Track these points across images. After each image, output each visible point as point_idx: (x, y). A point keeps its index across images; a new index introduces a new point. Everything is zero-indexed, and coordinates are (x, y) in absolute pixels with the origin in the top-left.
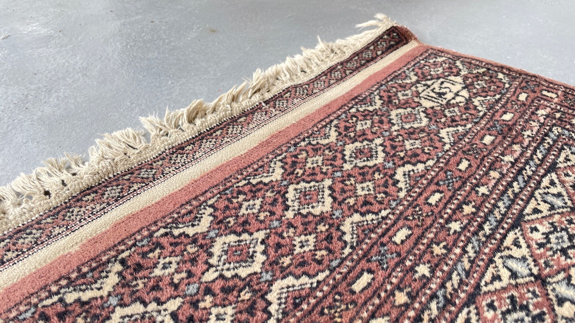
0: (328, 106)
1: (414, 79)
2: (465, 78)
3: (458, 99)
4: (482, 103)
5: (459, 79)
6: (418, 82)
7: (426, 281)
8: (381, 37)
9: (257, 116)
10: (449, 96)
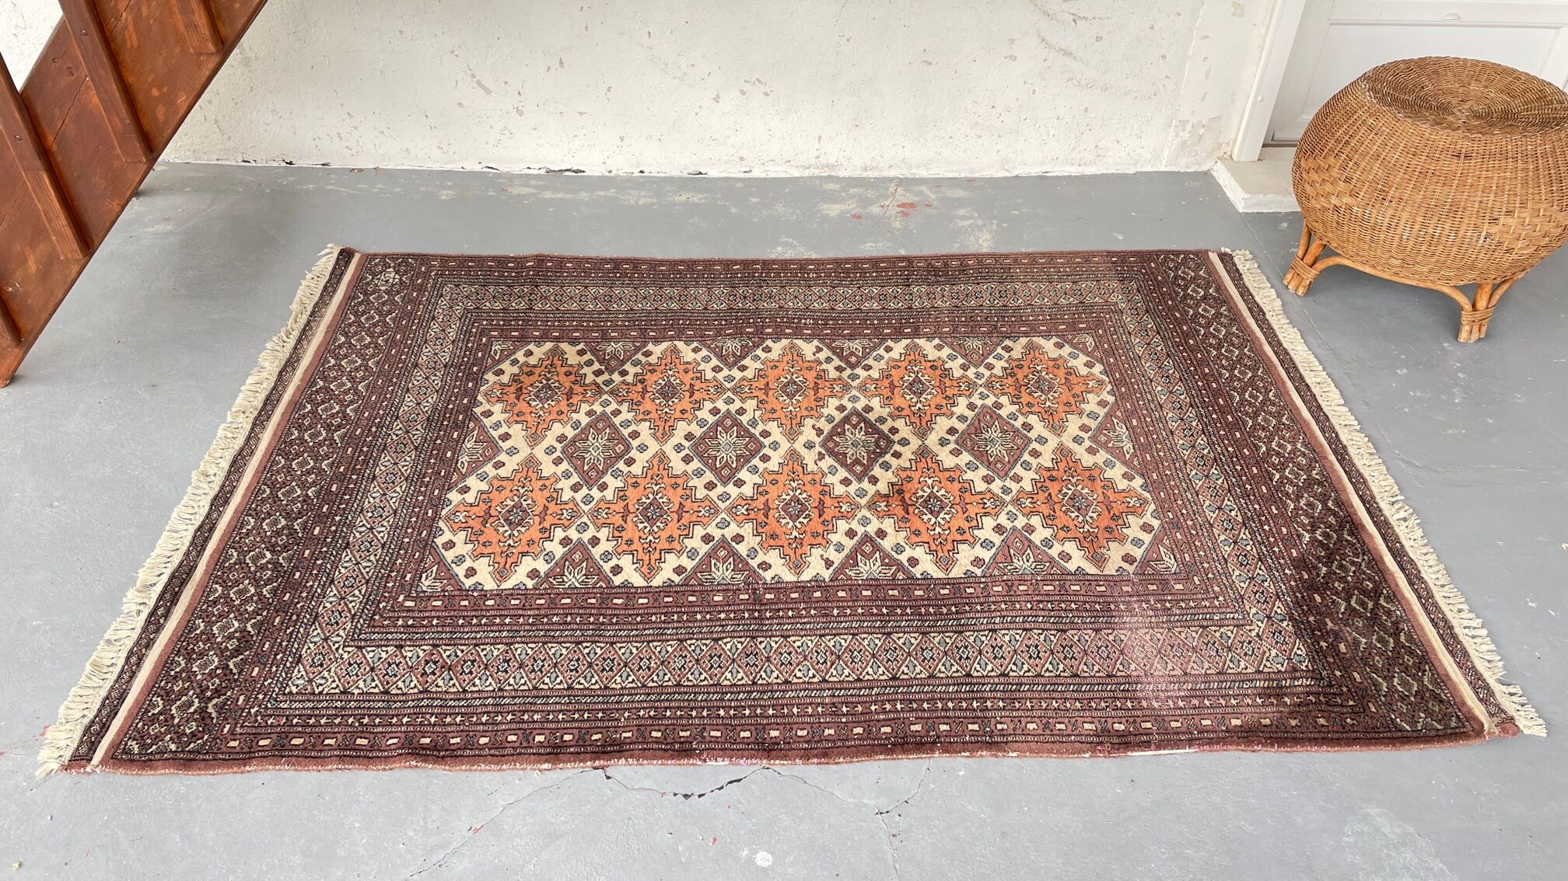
0: (339, 306)
1: (370, 277)
2: (394, 268)
3: (396, 280)
4: (407, 279)
5: (391, 270)
6: (373, 278)
7: (411, 344)
8: (338, 259)
9: (312, 324)
10: (391, 280)
